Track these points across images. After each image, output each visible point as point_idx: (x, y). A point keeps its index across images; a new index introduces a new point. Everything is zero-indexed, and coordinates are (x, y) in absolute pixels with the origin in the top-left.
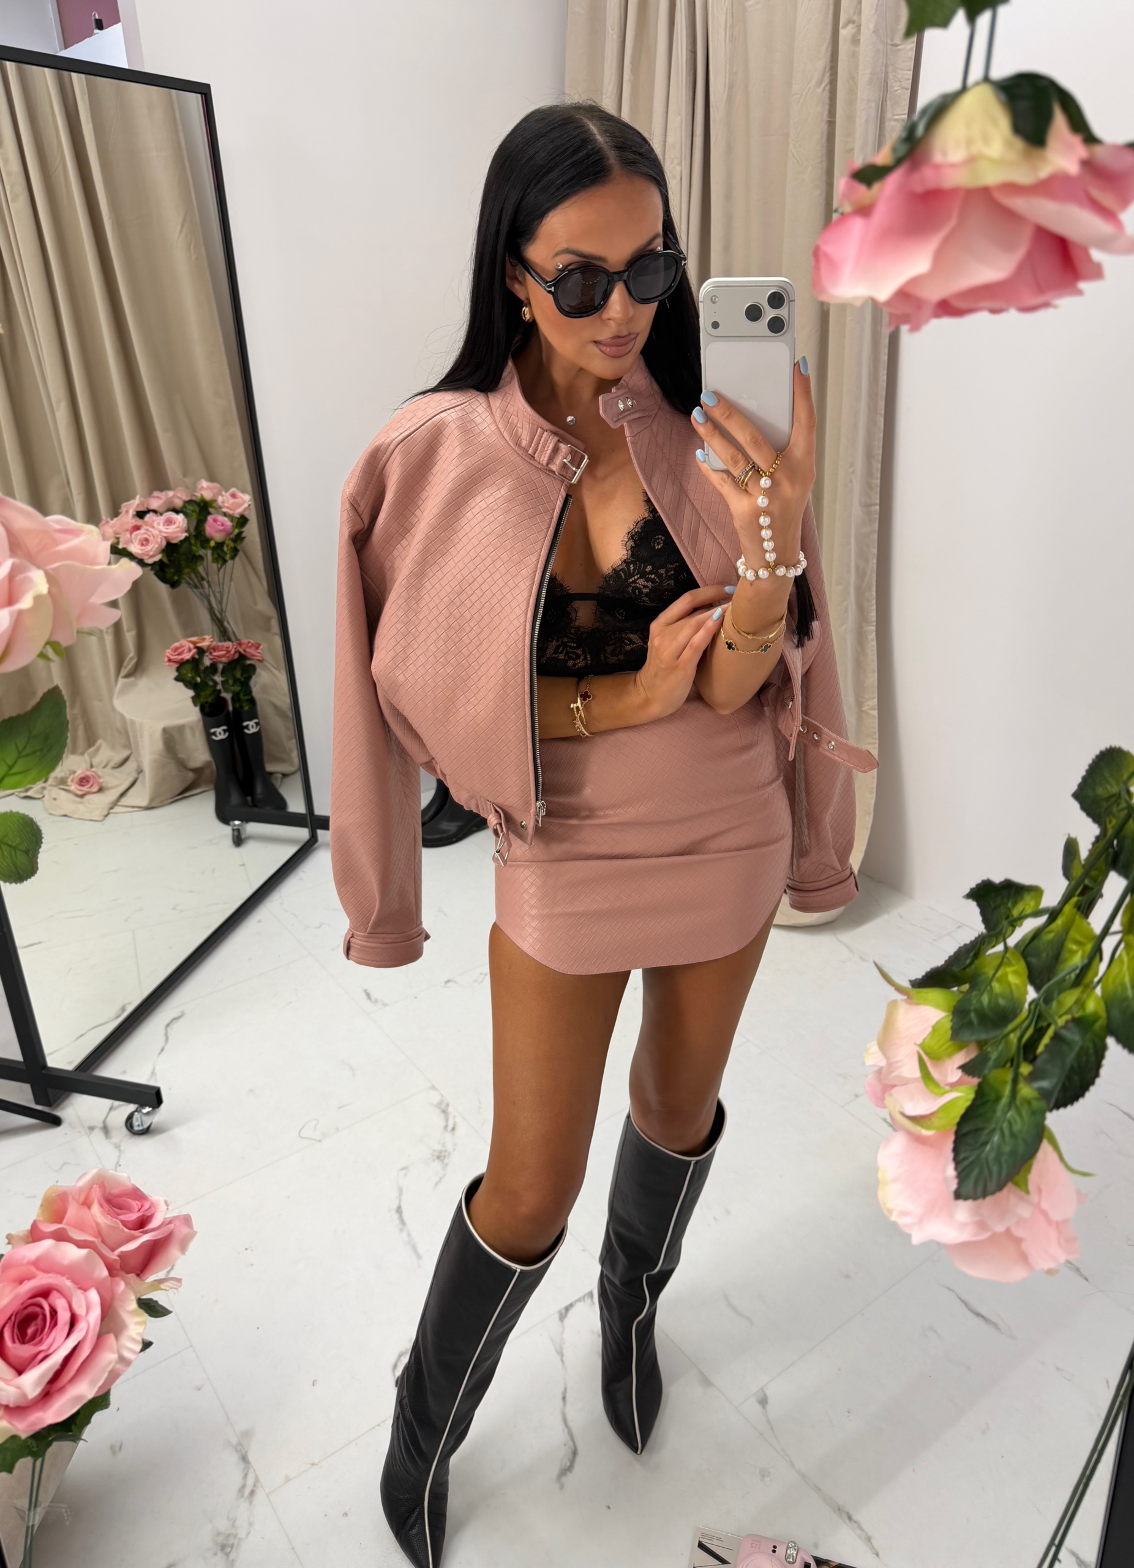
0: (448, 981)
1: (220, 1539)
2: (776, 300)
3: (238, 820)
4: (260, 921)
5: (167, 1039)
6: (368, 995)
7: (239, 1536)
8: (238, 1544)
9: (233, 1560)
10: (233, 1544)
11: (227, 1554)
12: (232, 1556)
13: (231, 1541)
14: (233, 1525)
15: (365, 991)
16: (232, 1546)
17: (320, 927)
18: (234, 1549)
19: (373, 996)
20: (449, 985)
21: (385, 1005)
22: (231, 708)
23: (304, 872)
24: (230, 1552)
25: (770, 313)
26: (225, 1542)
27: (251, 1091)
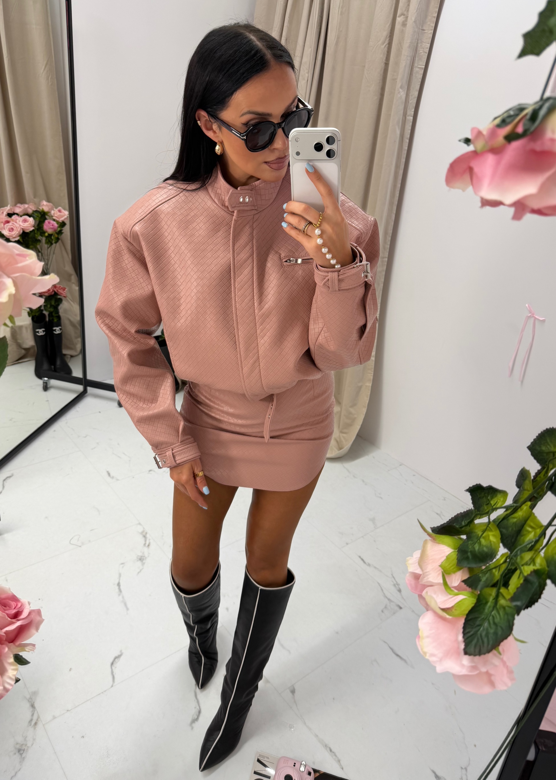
0: (150, 471)
1: (18, 746)
2: (330, 140)
3: (47, 378)
4: (55, 431)
5: (3, 487)
6: (109, 474)
7: (28, 745)
8: (27, 749)
9: (24, 758)
10: (24, 749)
11: (21, 754)
12: (24, 755)
13: (24, 747)
14: (25, 740)
15: (108, 472)
16: (24, 750)
17: (86, 437)
18: (25, 752)
19: (112, 475)
20: (151, 472)
21: (118, 480)
22: (47, 319)
23: (79, 407)
24: (22, 753)
25: (327, 147)
26: (20, 748)
27: (46, 517)
